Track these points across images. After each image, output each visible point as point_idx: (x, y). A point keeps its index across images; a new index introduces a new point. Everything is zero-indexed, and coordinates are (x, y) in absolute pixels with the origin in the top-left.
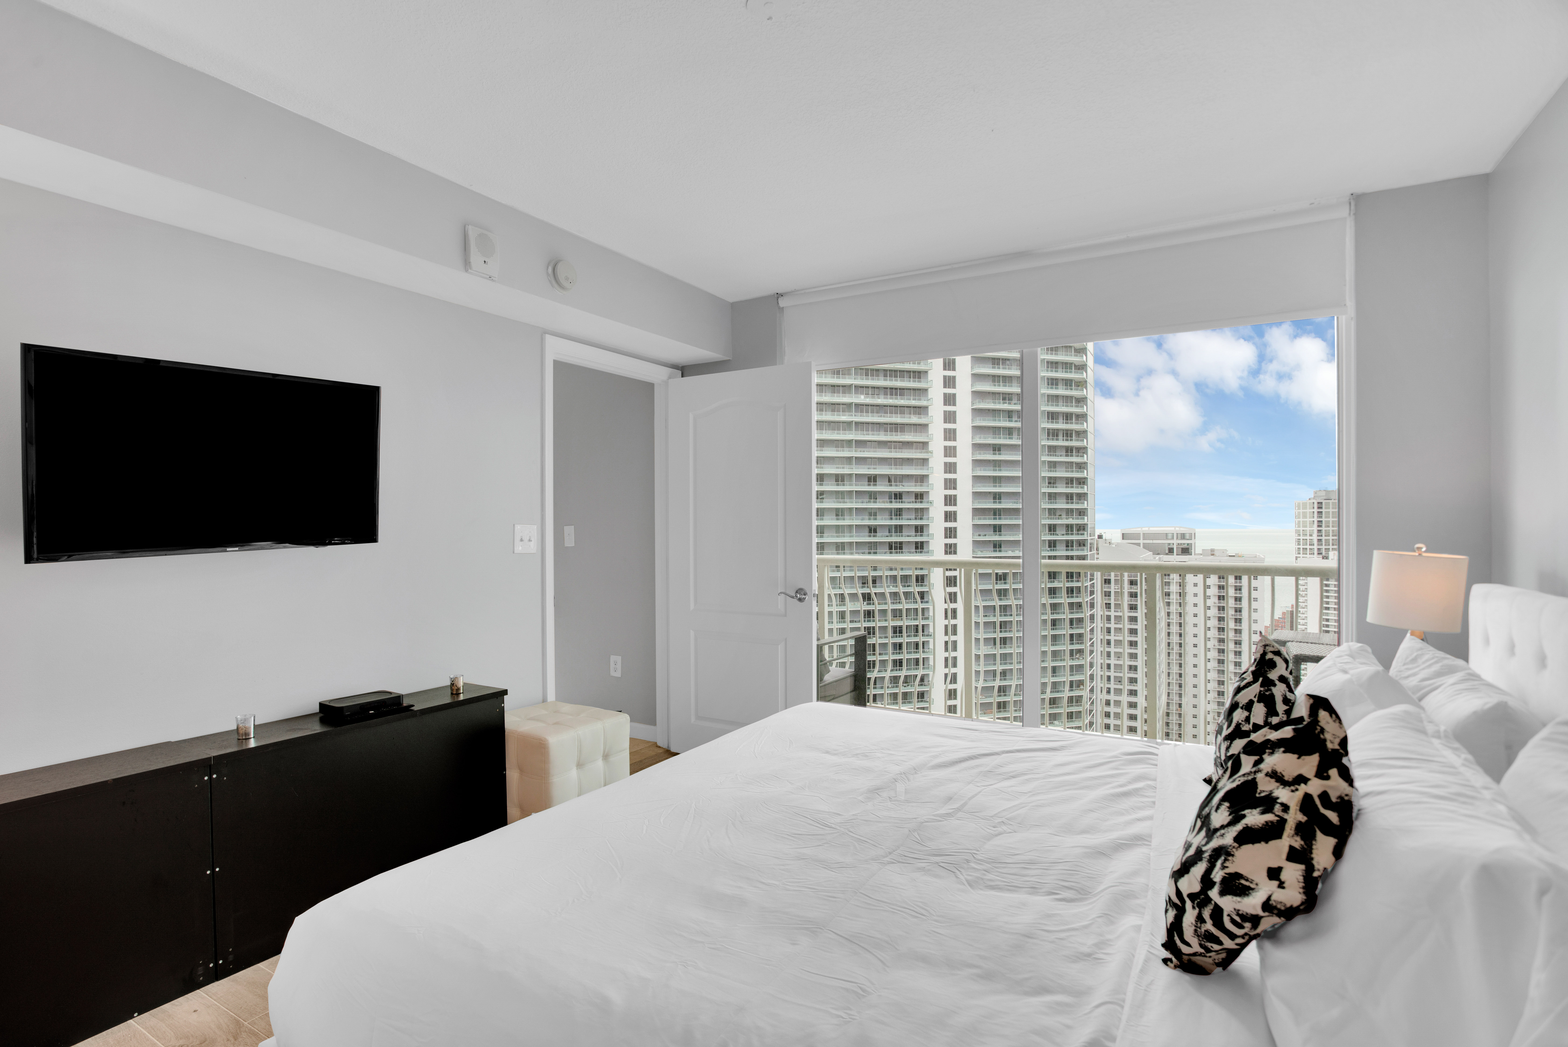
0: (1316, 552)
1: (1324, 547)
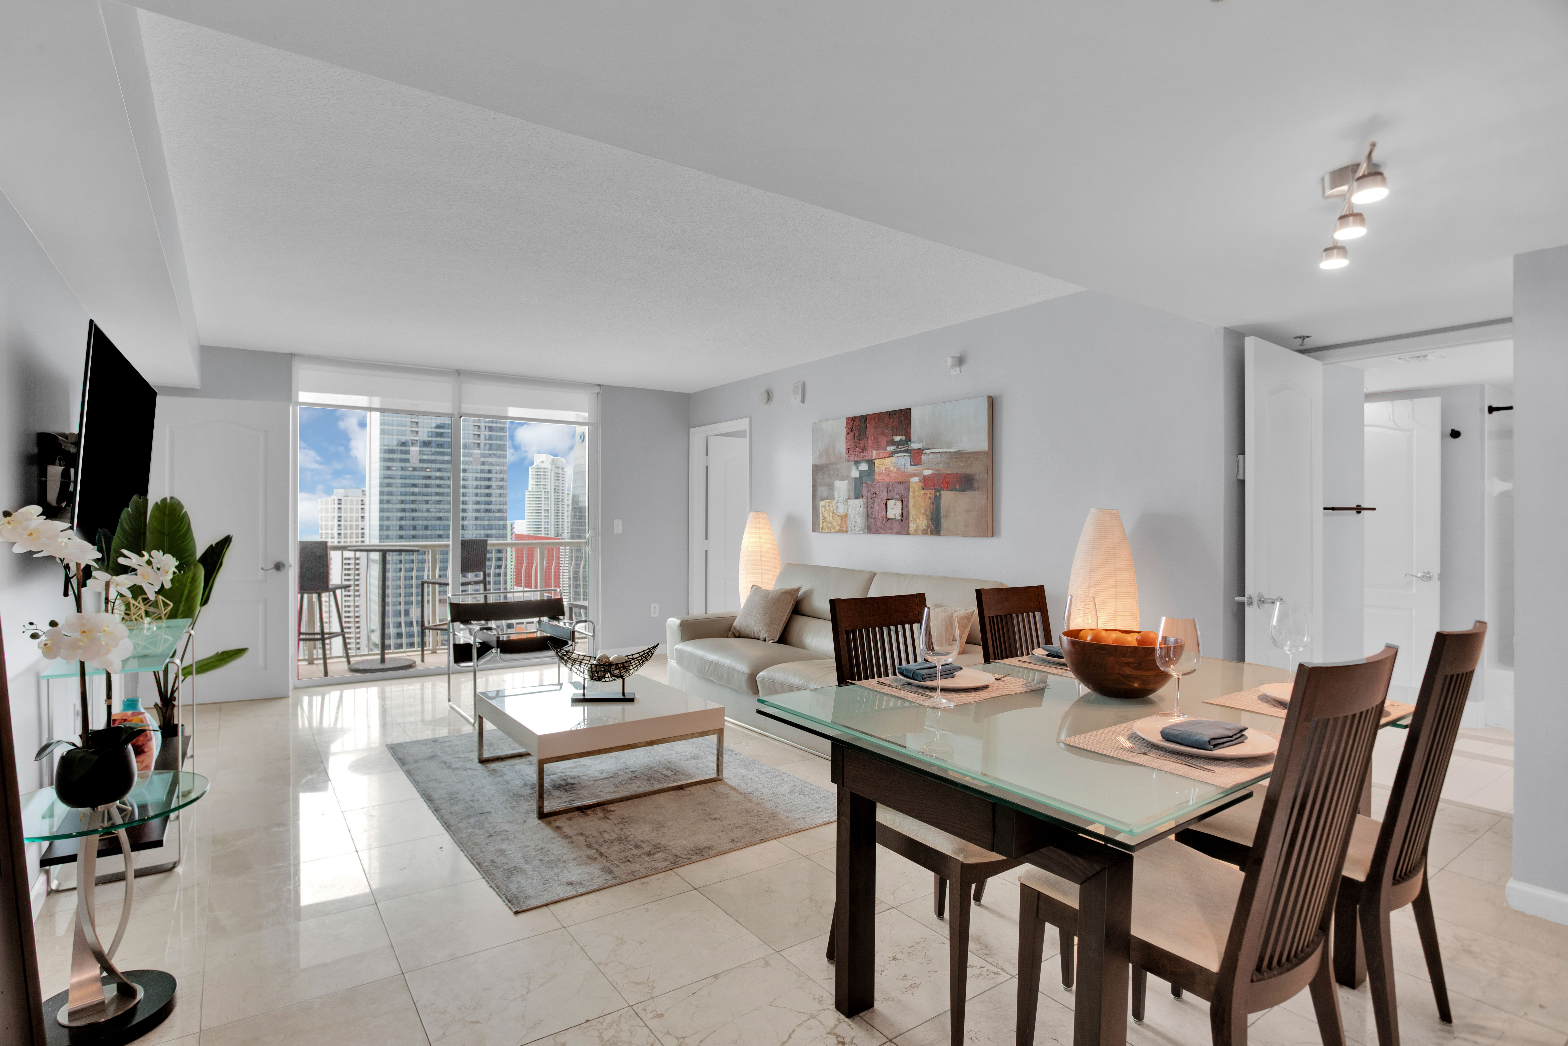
1: (343, 540)
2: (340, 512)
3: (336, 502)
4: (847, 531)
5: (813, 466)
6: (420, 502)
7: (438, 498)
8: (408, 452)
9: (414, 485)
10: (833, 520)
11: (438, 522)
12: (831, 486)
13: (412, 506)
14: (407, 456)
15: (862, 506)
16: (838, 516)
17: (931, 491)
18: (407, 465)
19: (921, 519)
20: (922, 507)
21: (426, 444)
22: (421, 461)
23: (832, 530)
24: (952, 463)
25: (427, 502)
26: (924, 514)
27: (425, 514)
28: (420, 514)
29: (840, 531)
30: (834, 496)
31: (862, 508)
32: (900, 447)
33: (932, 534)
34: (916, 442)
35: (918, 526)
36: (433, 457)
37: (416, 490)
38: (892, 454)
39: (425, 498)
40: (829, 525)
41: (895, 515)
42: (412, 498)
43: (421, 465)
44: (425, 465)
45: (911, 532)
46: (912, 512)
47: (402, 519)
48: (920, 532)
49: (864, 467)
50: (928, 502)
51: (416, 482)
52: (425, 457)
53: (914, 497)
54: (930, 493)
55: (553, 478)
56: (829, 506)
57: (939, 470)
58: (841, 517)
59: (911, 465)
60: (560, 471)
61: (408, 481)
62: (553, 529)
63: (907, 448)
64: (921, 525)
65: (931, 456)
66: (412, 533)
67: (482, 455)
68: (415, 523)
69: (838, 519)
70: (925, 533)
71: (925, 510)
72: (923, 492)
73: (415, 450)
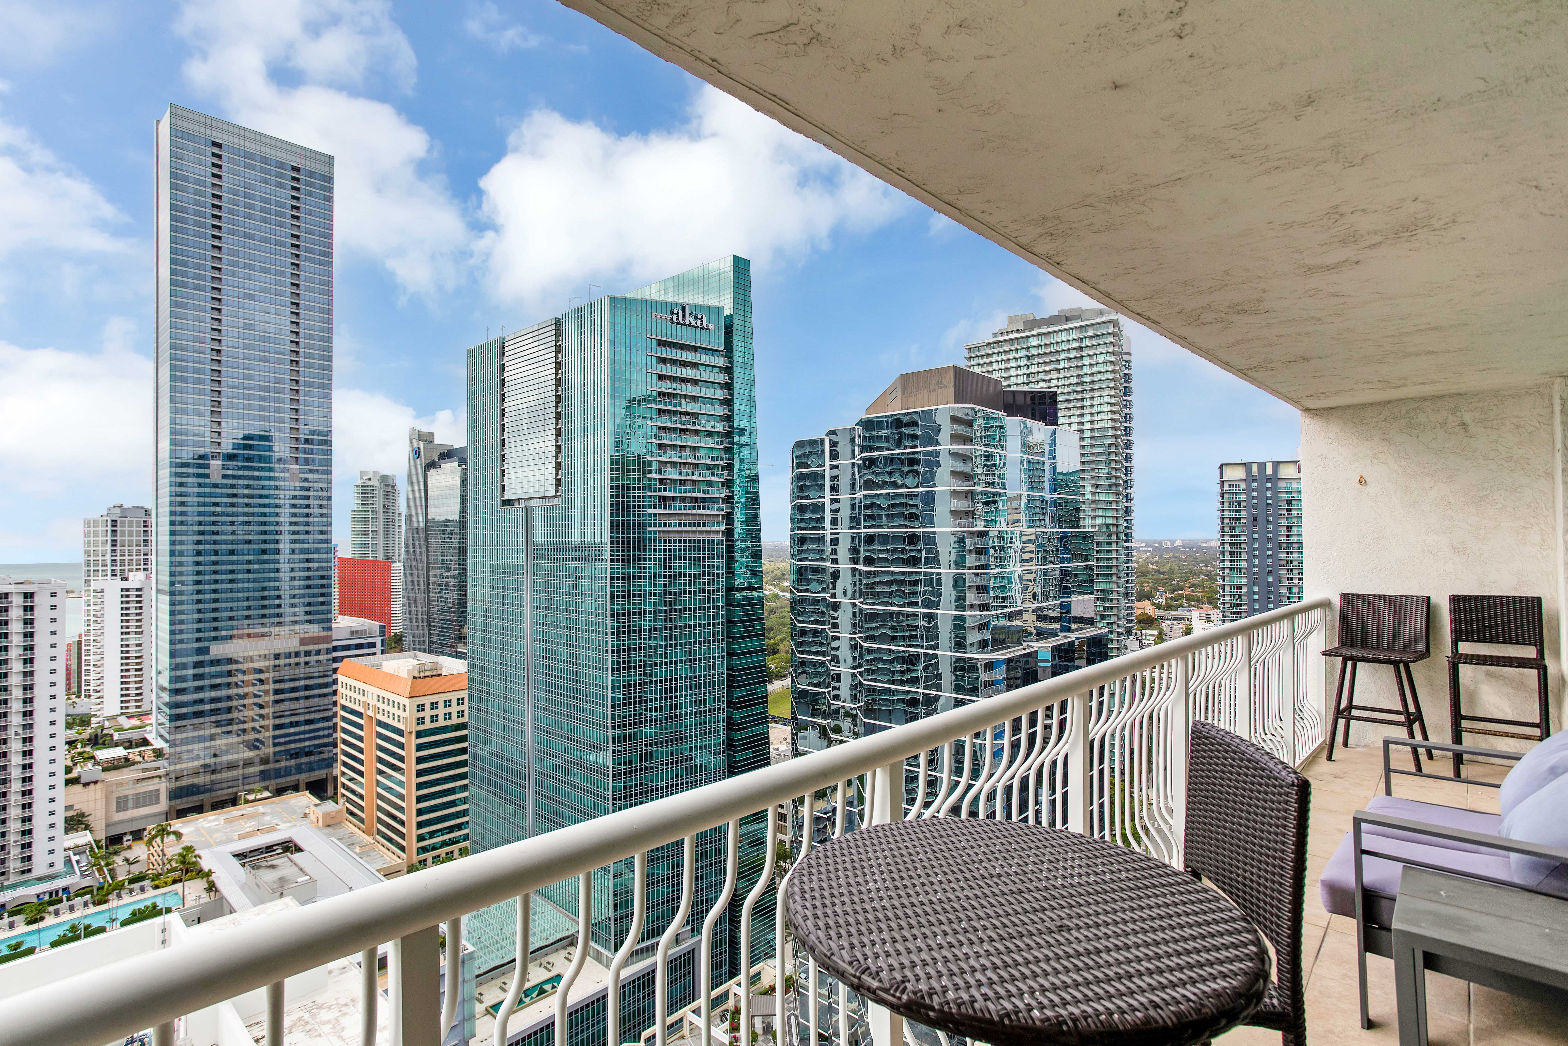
0: (109, 573)
1: (118, 568)
2: (115, 536)
3: (109, 523)
6: (224, 523)
7: (246, 519)
8: (208, 466)
9: (216, 504)
11: (246, 546)
13: (213, 528)
14: (207, 471)
18: (207, 481)
21: (230, 457)
22: (224, 477)
25: (232, 523)
27: (230, 537)
28: (224, 537)
36: (240, 473)
37: (219, 509)
39: (230, 519)
42: (213, 519)
43: (225, 481)
44: (230, 482)
47: (199, 542)
51: (218, 500)
52: (230, 472)
55: (382, 497)
60: (390, 489)
61: (207, 500)
62: (382, 551)
66: (213, 558)
67: (302, 472)
68: (217, 547)
73: (216, 464)
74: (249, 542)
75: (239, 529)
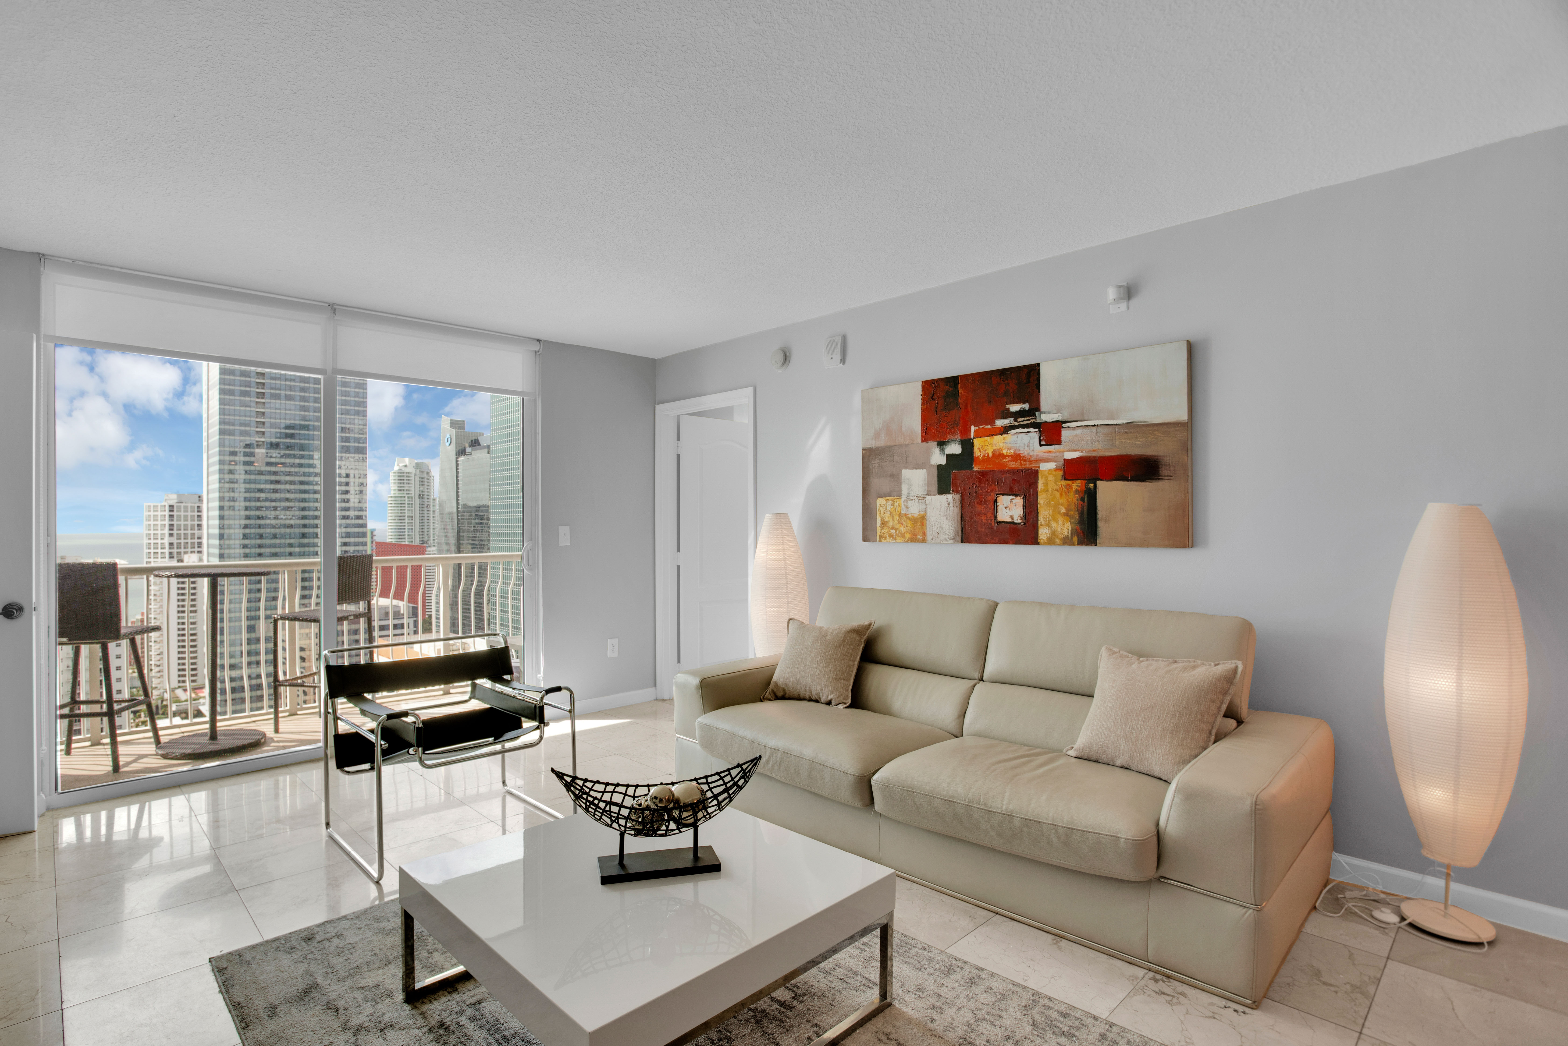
2: (173, 520)
3: (167, 509)
4: (924, 540)
5: (863, 450)
6: (267, 508)
7: (287, 504)
8: (252, 455)
9: (261, 491)
10: (898, 525)
11: (288, 530)
12: (896, 478)
13: (258, 513)
14: (252, 459)
15: (951, 504)
16: (909, 519)
17: (1079, 482)
18: (252, 468)
19: (1060, 523)
20: (1062, 505)
21: (274, 446)
22: (268, 464)
23: (898, 538)
24: (1117, 441)
25: (275, 509)
26: (1066, 515)
28: (268, 522)
29: (913, 539)
30: (901, 490)
31: (951, 508)
32: (1019, 420)
33: (1081, 543)
34: (1049, 413)
35: (1054, 533)
36: (283, 460)
37: (263, 495)
38: (1005, 430)
39: (273, 504)
40: (893, 531)
41: (1012, 517)
42: (258, 504)
43: (268, 469)
44: (273, 469)
45: (1042, 542)
46: (1044, 514)
47: (245, 526)
48: (1058, 541)
49: (955, 448)
50: (1074, 498)
51: (262, 486)
52: (273, 460)
53: (1047, 491)
54: (1076, 485)
55: (418, 483)
56: (893, 505)
57: (1094, 451)
58: (914, 520)
59: (1041, 445)
60: (425, 476)
61: (253, 486)
62: (417, 536)
63: (1032, 421)
64: (1059, 531)
65: (1079, 431)
66: (259, 542)
68: (262, 531)
69: (909, 523)
70: (1066, 542)
71: (1068, 509)
72: (1064, 483)
73: (260, 452)
74: (291, 526)
75: (282, 514)
